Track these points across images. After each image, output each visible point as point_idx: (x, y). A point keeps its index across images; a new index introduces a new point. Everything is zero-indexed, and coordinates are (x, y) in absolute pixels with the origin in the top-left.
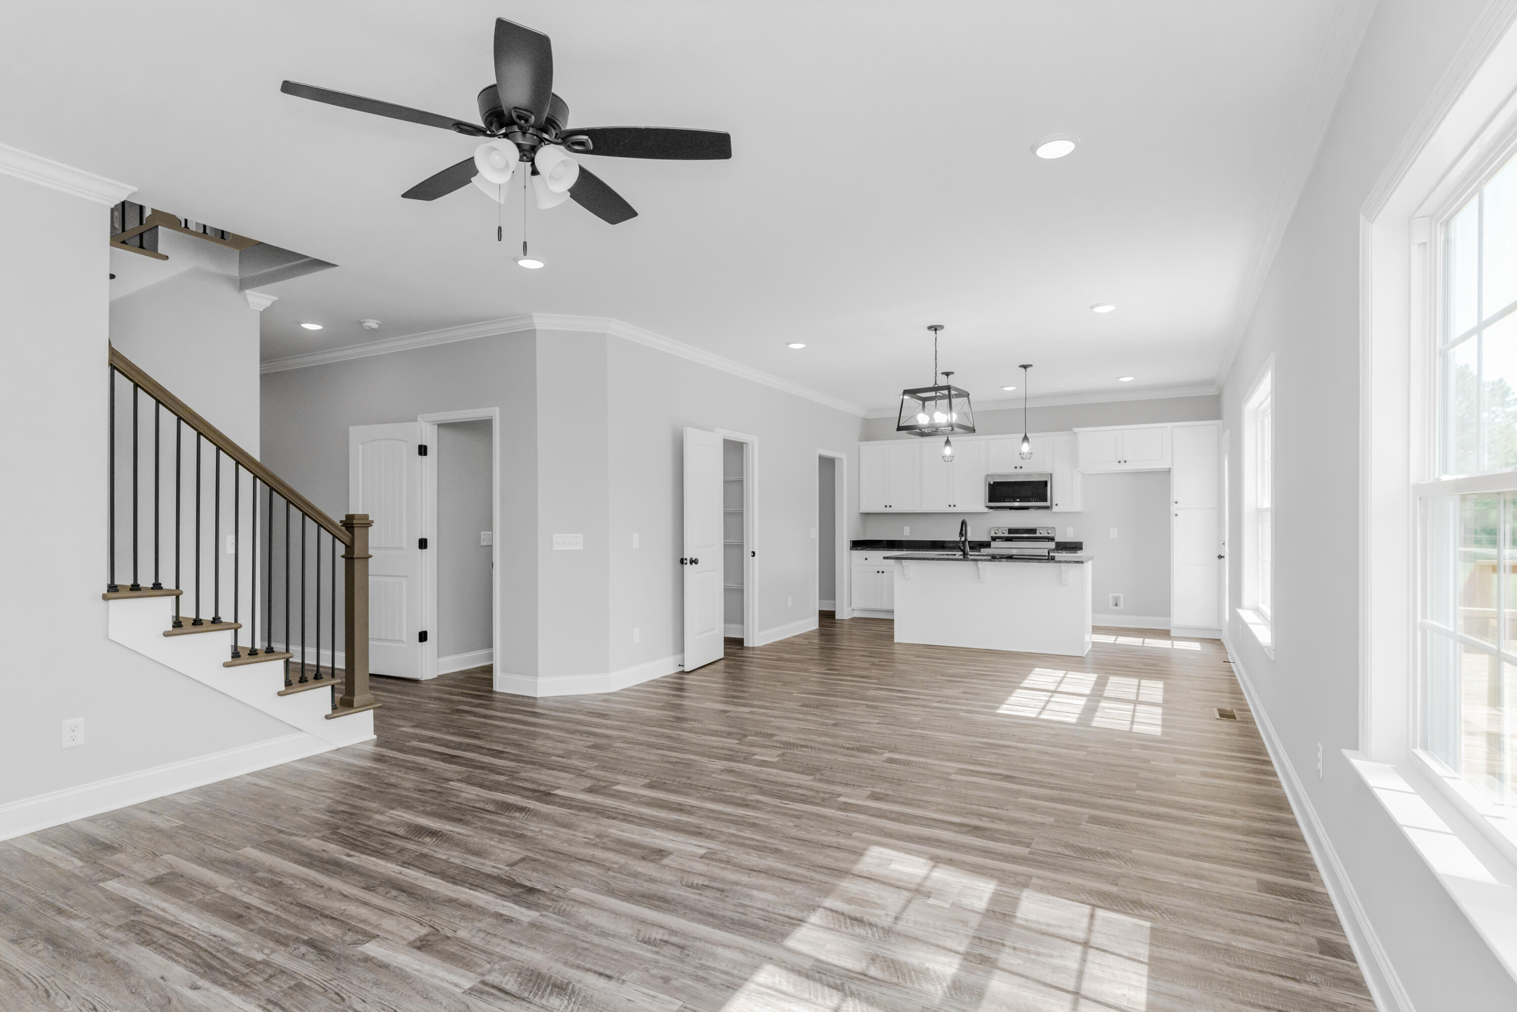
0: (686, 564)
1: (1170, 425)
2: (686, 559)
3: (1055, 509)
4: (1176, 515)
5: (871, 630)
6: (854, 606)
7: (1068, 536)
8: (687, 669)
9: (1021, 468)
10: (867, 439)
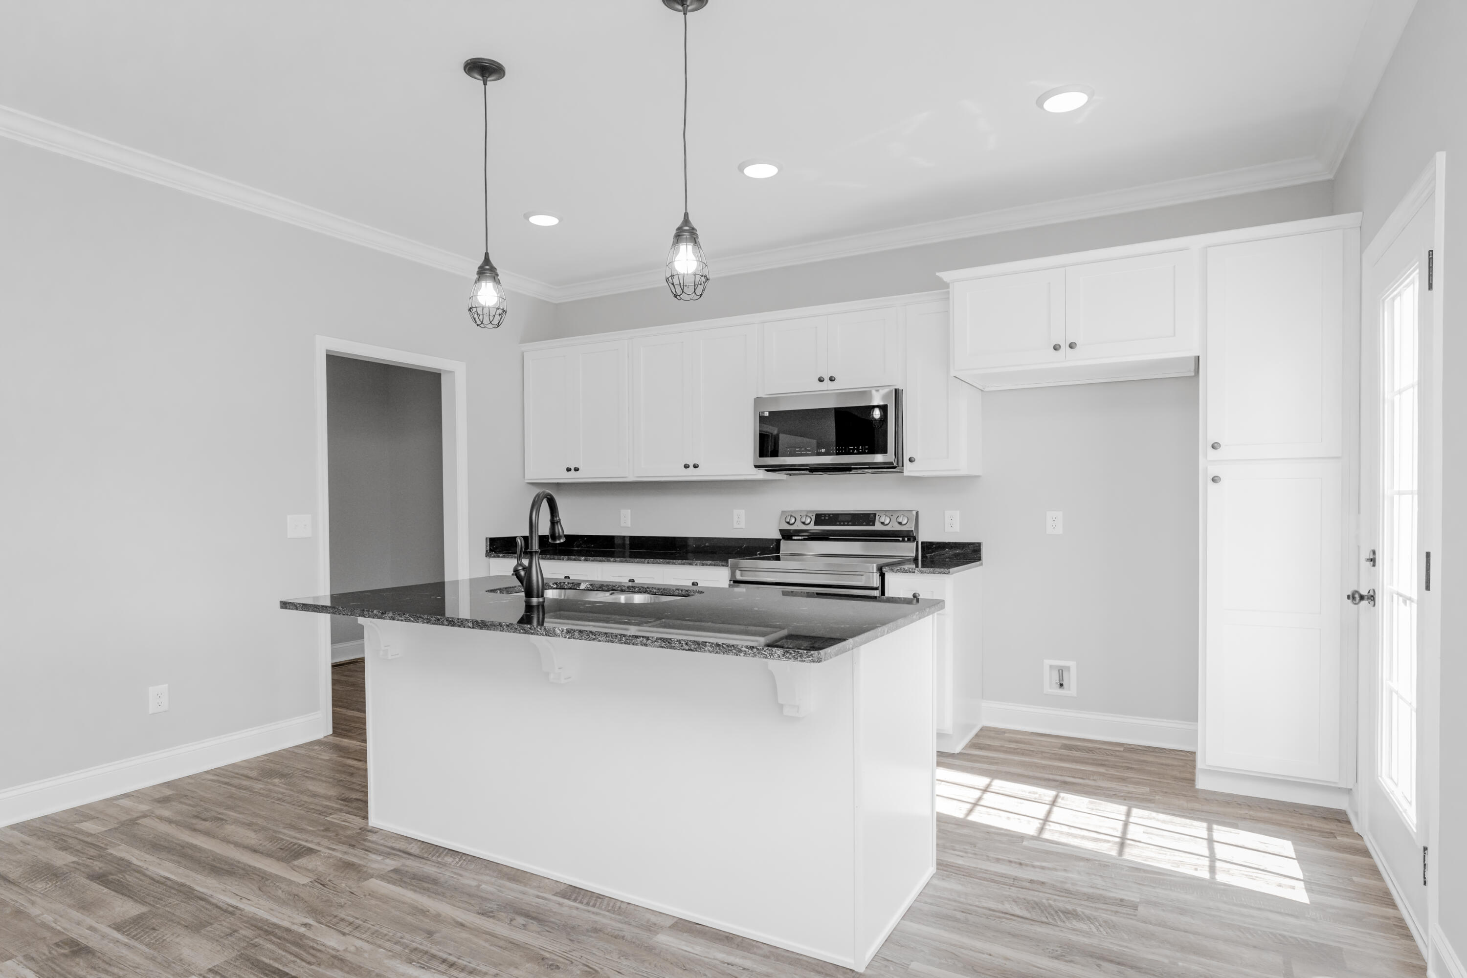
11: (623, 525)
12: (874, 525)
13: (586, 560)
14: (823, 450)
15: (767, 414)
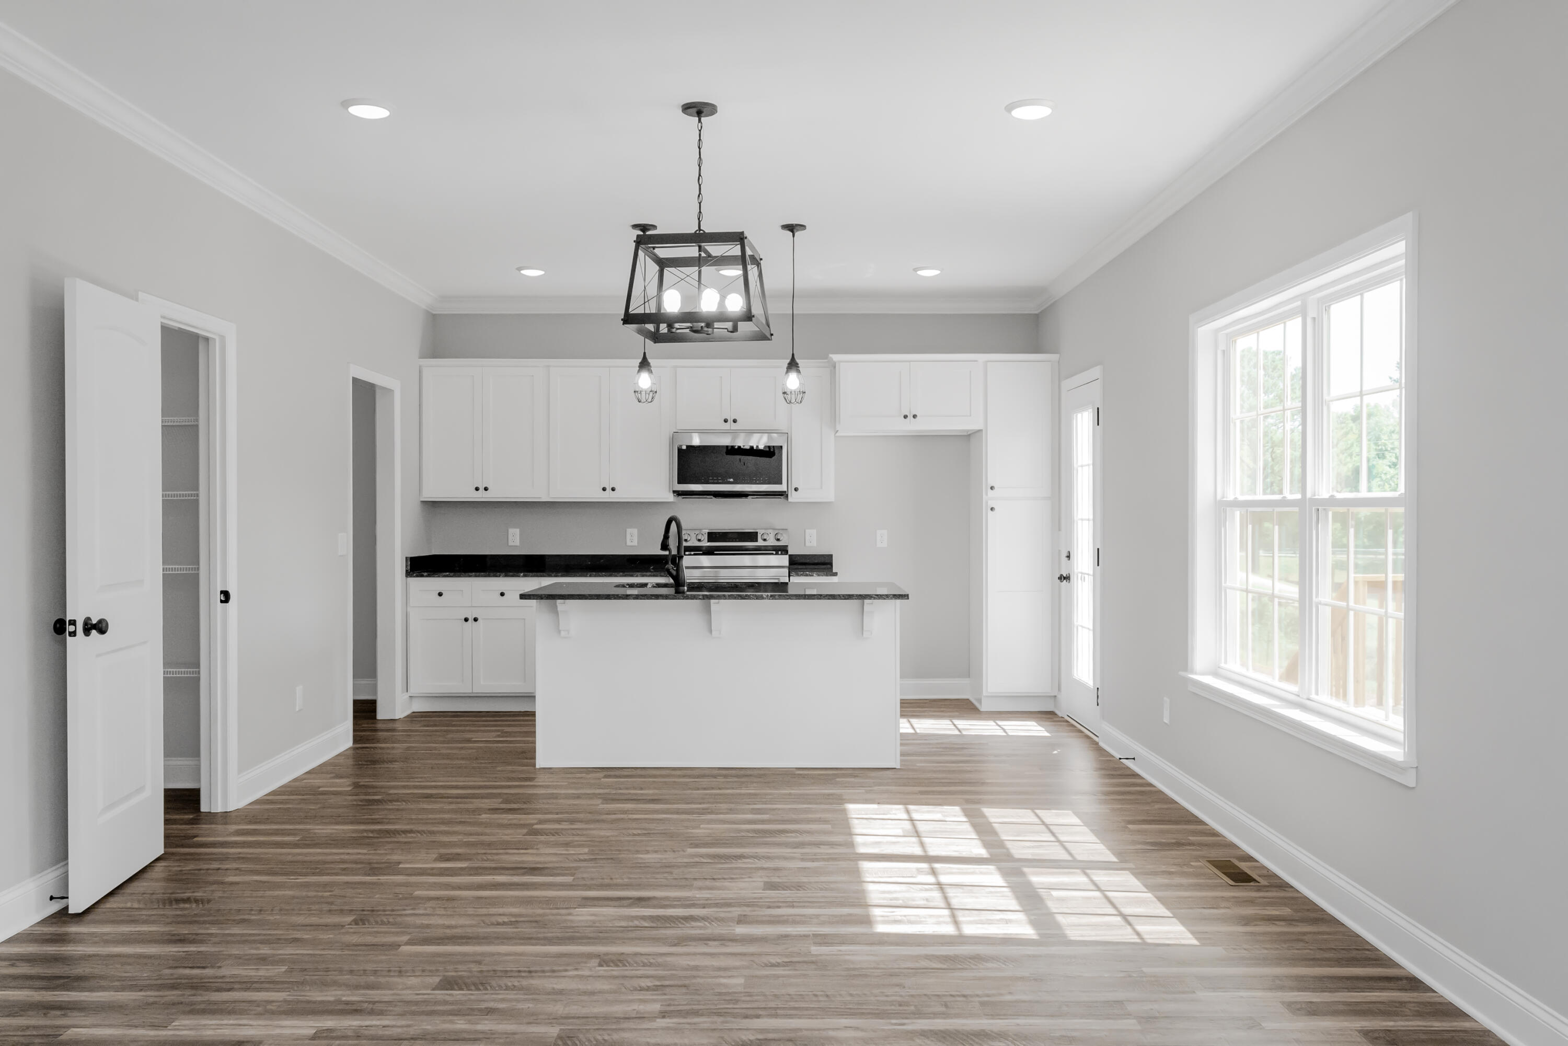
0: (73, 634)
1: (982, 357)
2: (73, 623)
3: (793, 497)
4: (992, 509)
5: (469, 741)
6: (413, 690)
7: (808, 544)
8: (76, 907)
9: (735, 421)
10: (434, 355)
11: (511, 543)
12: (757, 541)
13: (525, 576)
14: (732, 480)
15: (684, 447)
